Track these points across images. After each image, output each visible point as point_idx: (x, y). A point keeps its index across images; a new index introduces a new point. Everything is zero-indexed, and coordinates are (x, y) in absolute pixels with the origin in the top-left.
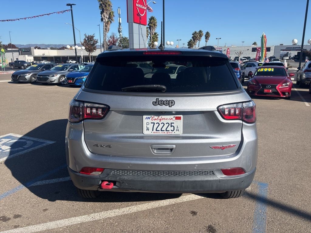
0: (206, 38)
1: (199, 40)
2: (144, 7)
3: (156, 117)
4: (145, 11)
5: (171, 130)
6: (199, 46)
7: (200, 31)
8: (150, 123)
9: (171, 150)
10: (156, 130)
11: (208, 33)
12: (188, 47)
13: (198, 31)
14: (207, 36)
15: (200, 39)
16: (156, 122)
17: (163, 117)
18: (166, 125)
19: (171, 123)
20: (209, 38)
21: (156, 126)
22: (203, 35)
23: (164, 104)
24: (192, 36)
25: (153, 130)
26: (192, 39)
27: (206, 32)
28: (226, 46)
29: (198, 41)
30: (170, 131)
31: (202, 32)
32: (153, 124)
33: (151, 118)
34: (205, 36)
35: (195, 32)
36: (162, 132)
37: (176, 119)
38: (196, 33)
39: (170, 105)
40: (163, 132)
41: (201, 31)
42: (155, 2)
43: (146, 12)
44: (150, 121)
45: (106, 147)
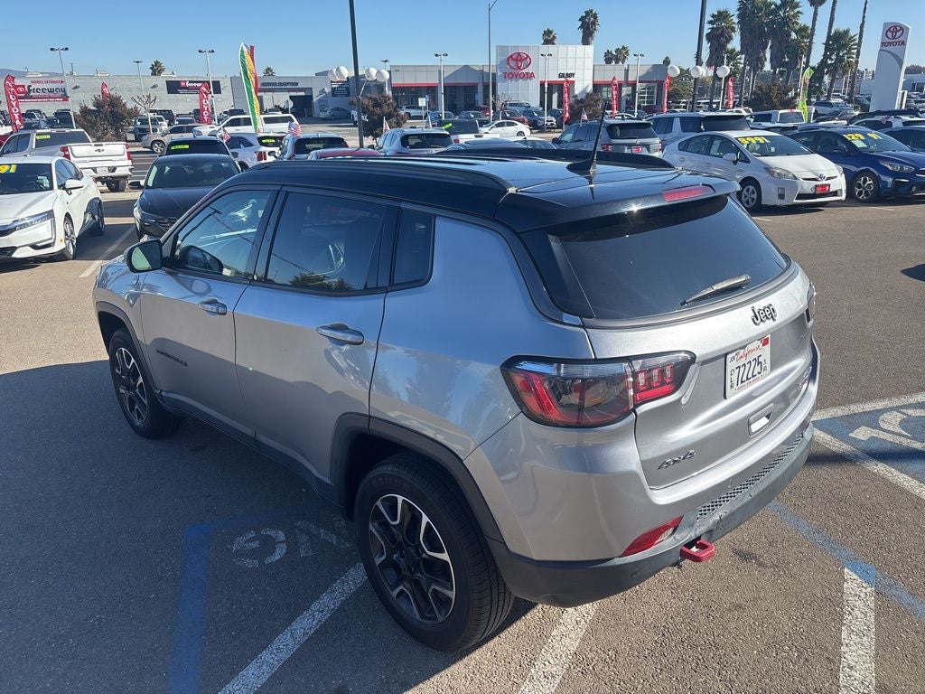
3: (742, 352)
5: (759, 373)
8: (735, 370)
9: (769, 416)
10: (742, 382)
16: (741, 363)
17: (750, 347)
19: (758, 357)
21: (742, 370)
25: (738, 384)
30: (758, 376)
32: (738, 369)
33: (736, 358)
36: (748, 381)
37: (763, 345)
40: (750, 381)
44: (734, 364)
45: (684, 458)
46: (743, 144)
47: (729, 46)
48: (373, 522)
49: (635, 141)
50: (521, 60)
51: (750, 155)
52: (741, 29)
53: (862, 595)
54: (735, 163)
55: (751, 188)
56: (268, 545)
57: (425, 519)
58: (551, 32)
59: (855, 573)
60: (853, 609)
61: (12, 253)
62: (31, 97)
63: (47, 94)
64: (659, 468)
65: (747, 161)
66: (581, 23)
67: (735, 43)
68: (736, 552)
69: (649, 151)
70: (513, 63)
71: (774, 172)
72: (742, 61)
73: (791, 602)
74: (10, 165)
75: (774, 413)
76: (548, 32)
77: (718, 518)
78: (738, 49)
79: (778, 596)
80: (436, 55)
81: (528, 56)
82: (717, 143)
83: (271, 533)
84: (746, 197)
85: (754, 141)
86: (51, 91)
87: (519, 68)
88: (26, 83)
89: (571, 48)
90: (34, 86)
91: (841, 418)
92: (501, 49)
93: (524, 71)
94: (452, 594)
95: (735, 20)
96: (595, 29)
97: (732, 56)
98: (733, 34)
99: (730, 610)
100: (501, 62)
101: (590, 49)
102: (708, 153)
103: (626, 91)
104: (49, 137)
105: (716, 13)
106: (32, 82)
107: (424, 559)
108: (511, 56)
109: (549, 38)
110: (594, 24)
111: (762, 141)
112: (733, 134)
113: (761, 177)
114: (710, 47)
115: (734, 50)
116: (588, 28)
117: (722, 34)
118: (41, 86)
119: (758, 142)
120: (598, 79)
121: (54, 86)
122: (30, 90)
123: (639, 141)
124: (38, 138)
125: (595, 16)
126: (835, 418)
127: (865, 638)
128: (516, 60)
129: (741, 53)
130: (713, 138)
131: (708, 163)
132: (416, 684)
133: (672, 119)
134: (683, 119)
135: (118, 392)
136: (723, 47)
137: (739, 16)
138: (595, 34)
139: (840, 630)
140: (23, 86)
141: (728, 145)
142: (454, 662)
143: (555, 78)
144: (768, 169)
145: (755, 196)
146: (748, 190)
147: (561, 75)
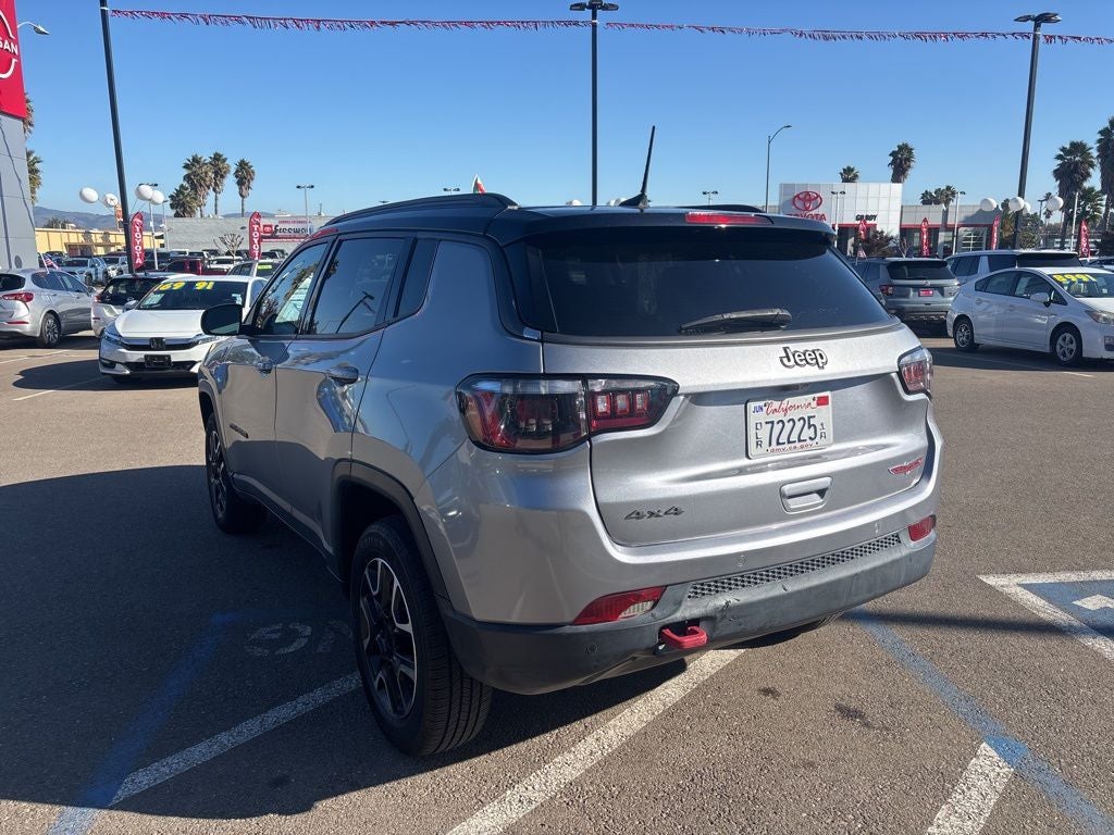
0: (241, 183)
1: (214, 190)
2: (6, 42)
3: (776, 404)
4: (14, 60)
5: (810, 438)
6: (216, 210)
7: (217, 157)
8: (764, 424)
9: (821, 493)
10: (778, 443)
11: (247, 164)
12: (174, 212)
13: (206, 157)
14: (244, 176)
15: (216, 184)
16: (775, 418)
17: (793, 401)
18: (799, 425)
19: (809, 418)
20: (252, 184)
21: (778, 427)
22: (227, 171)
23: (808, 363)
24: (186, 172)
25: (770, 444)
26: (186, 184)
27: (238, 160)
28: (323, 215)
29: (211, 191)
30: (809, 442)
31: (225, 160)
32: (770, 425)
33: (765, 409)
34: (237, 177)
35: (196, 160)
36: (790, 445)
37: (818, 404)
38: (198, 162)
39: (821, 365)
40: (793, 445)
41: (220, 156)
42: (42, 29)
43: (18, 66)
44: (762, 417)
45: (666, 513)
46: (1061, 283)
47: (1086, 185)
48: (363, 596)
49: (924, 282)
50: (810, 200)
51: (1067, 297)
52: (1102, 164)
53: (992, 775)
54: (1047, 304)
55: (1068, 336)
56: (289, 637)
57: (396, 583)
58: (852, 170)
59: (996, 750)
60: (969, 789)
61: (191, 367)
62: (277, 237)
63: (293, 234)
64: (627, 518)
65: (1064, 303)
66: (892, 158)
67: (1094, 181)
68: (839, 708)
69: (943, 294)
70: (799, 204)
71: (1099, 316)
72: (1104, 203)
73: (884, 769)
74: (208, 282)
75: (836, 493)
76: (849, 170)
77: (724, 603)
78: (1098, 187)
79: (869, 760)
80: (704, 193)
81: (818, 196)
82: (1024, 282)
83: (299, 628)
84: (1062, 347)
85: (1073, 279)
86: (297, 231)
87: (807, 209)
88: (273, 222)
89: (873, 187)
90: (281, 226)
91: (1073, 583)
92: (785, 188)
93: (813, 213)
94: (414, 675)
95: (1095, 153)
96: (909, 167)
97: (1088, 195)
98: (1091, 170)
99: (796, 766)
100: (784, 203)
101: (898, 187)
102: (1012, 293)
103: (942, 237)
104: (270, 267)
105: (1068, 146)
106: (280, 222)
107: (396, 634)
108: (798, 196)
109: (849, 176)
110: (908, 160)
111: (1085, 279)
112: (1046, 271)
113: (1081, 322)
114: (1060, 186)
115: (1092, 189)
116: (901, 164)
117: (1076, 170)
118: (287, 226)
119: (1080, 281)
120: (906, 222)
121: (300, 226)
122: (276, 230)
123: (930, 282)
124: (260, 267)
125: (910, 151)
126: (1063, 583)
127: (970, 823)
128: (804, 200)
129: (1103, 192)
130: (1020, 274)
131: (1012, 306)
132: (366, 786)
133: (977, 258)
134: (990, 257)
135: (209, 480)
136: (1078, 185)
137: (1099, 149)
138: (910, 172)
139: (938, 808)
140: (271, 226)
141: (1041, 284)
142: (422, 772)
143: (850, 220)
144: (1092, 313)
145: (1073, 346)
146: (1064, 339)
147: (859, 218)
